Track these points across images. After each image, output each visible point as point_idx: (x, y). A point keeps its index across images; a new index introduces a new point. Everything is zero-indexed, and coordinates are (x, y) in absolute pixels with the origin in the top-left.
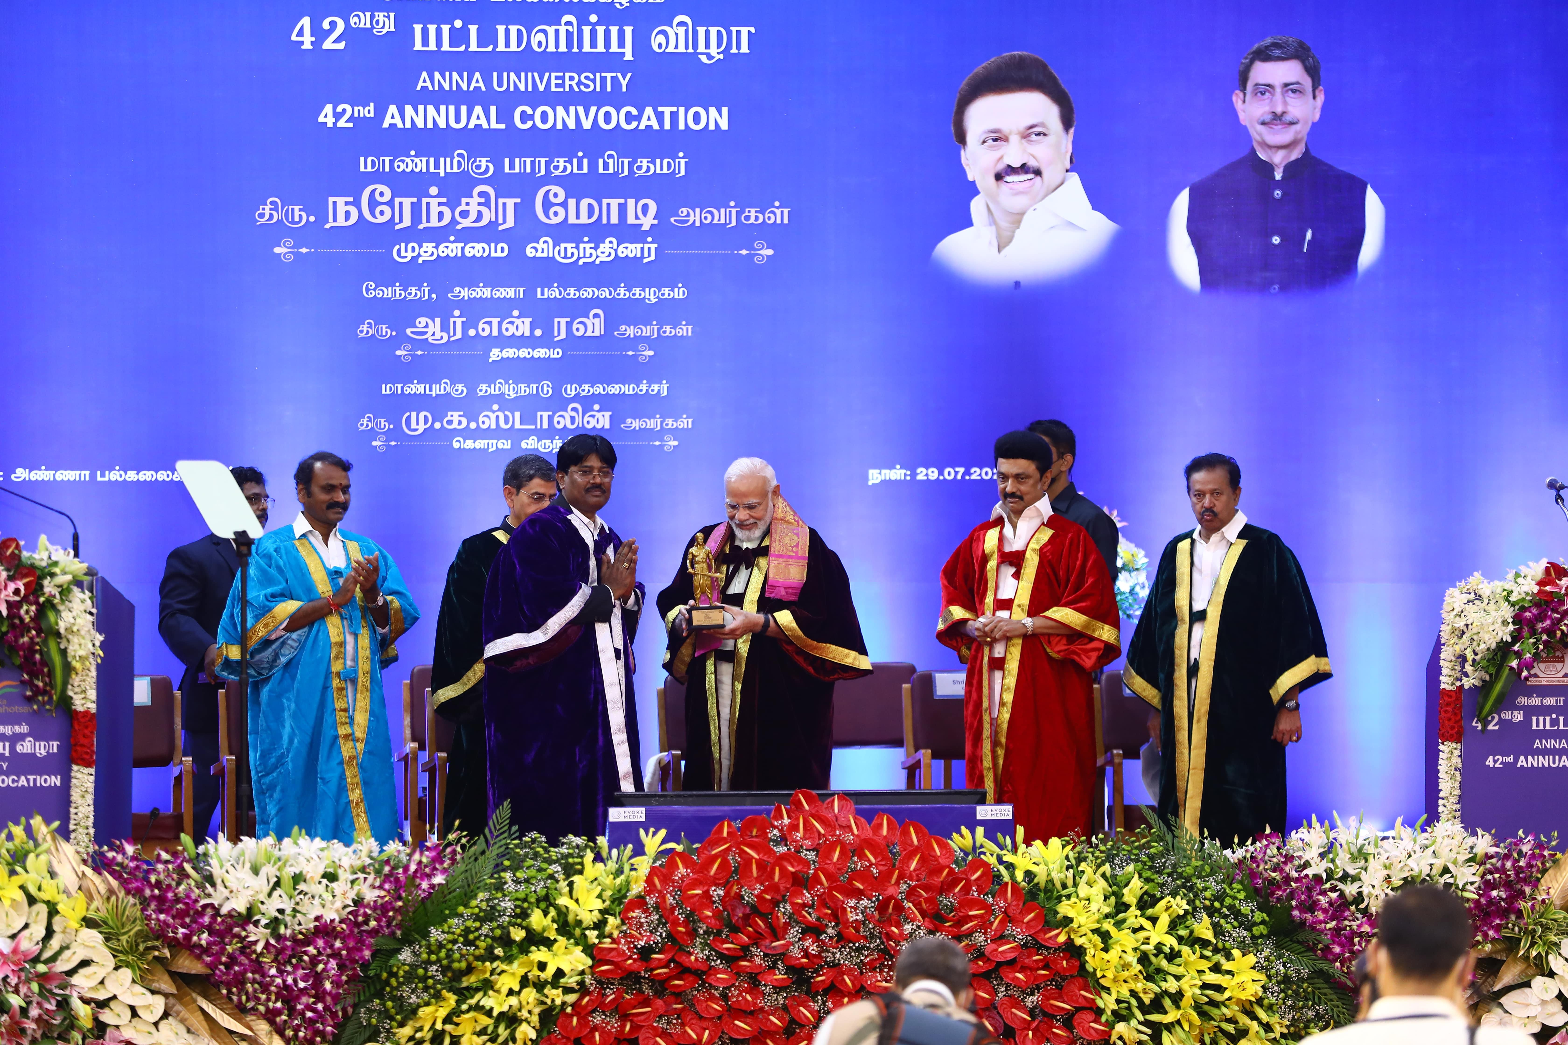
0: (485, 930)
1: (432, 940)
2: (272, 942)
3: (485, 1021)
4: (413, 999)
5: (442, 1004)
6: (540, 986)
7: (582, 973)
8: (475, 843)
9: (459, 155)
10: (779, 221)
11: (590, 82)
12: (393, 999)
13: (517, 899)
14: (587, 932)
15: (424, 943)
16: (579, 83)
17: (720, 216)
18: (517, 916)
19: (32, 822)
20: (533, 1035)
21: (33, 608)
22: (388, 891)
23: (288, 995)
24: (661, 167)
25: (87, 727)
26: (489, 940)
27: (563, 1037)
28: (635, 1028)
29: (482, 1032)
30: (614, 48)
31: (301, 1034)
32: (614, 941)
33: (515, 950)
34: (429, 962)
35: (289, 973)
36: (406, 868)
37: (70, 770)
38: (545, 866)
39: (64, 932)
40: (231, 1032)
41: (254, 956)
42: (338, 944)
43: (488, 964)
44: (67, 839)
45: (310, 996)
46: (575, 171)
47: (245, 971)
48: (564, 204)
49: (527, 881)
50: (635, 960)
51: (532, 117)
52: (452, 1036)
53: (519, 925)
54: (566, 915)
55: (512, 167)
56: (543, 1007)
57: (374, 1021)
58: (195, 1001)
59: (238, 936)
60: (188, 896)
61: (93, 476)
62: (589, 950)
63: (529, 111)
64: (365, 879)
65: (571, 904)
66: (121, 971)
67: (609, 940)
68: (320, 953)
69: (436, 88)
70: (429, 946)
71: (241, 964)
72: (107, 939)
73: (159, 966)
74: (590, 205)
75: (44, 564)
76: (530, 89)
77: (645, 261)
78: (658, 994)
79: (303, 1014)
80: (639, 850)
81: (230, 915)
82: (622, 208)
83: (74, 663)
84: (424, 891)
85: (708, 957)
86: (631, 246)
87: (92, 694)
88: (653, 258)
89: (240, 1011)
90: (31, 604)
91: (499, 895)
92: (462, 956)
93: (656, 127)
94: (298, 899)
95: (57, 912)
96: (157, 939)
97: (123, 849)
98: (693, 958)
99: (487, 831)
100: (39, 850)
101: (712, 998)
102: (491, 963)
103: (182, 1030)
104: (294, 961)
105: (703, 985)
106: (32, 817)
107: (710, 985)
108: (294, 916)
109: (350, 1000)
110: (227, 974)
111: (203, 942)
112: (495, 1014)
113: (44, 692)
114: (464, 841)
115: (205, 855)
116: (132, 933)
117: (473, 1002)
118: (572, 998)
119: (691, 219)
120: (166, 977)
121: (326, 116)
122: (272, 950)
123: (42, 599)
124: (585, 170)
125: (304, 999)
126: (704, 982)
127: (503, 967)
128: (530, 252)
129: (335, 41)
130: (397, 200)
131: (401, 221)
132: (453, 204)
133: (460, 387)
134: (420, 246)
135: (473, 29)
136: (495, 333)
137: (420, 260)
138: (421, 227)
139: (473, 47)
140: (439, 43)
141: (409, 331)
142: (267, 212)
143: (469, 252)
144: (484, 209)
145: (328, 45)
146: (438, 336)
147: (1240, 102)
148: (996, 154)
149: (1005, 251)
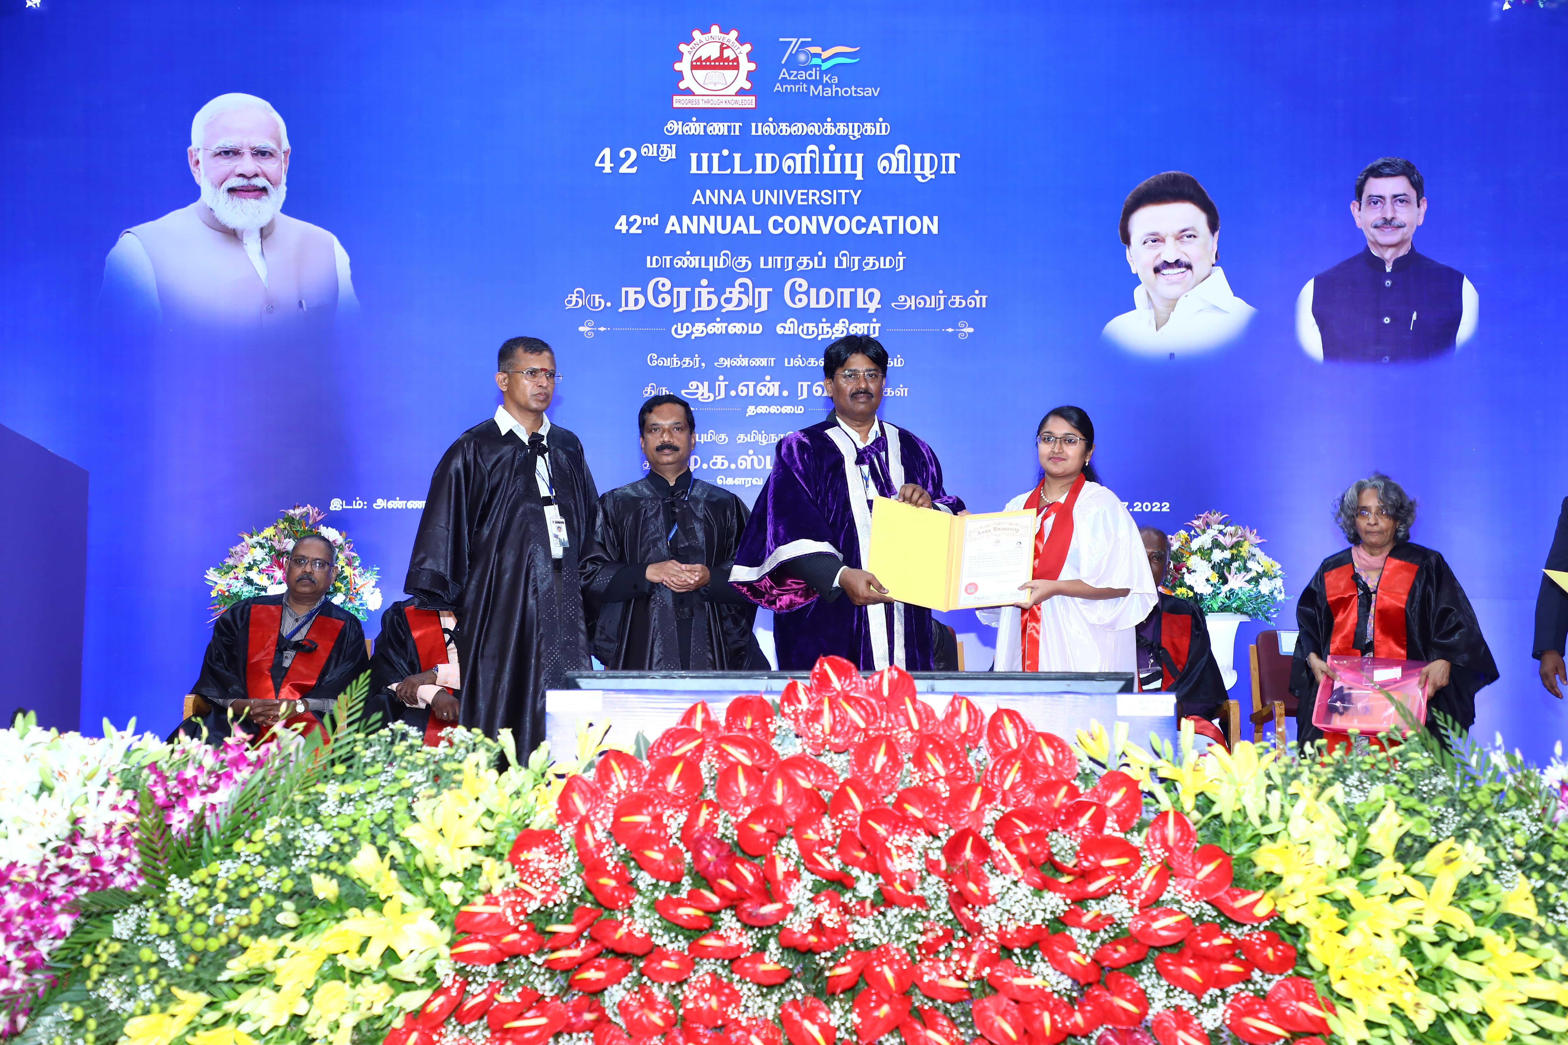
9: (725, 255)
10: (978, 306)
11: (828, 197)
16: (820, 198)
17: (930, 302)
24: (885, 263)
30: (848, 170)
46: (816, 266)
48: (807, 293)
51: (782, 225)
55: (766, 263)
63: (780, 220)
69: (708, 203)
74: (827, 294)
76: (781, 203)
82: (853, 296)
86: (860, 326)
93: (881, 232)
119: (908, 304)
121: (621, 225)
124: (824, 266)
128: (779, 330)
129: (629, 167)
130: (676, 290)
131: (678, 306)
132: (719, 293)
133: (723, 436)
134: (693, 326)
135: (737, 156)
136: (751, 394)
137: (693, 337)
138: (694, 310)
139: (737, 170)
140: (710, 167)
141: (683, 392)
142: (574, 300)
143: (731, 330)
144: (743, 297)
145: (624, 169)
146: (706, 396)
147: (1356, 210)
148: (1155, 252)
149: (1162, 330)
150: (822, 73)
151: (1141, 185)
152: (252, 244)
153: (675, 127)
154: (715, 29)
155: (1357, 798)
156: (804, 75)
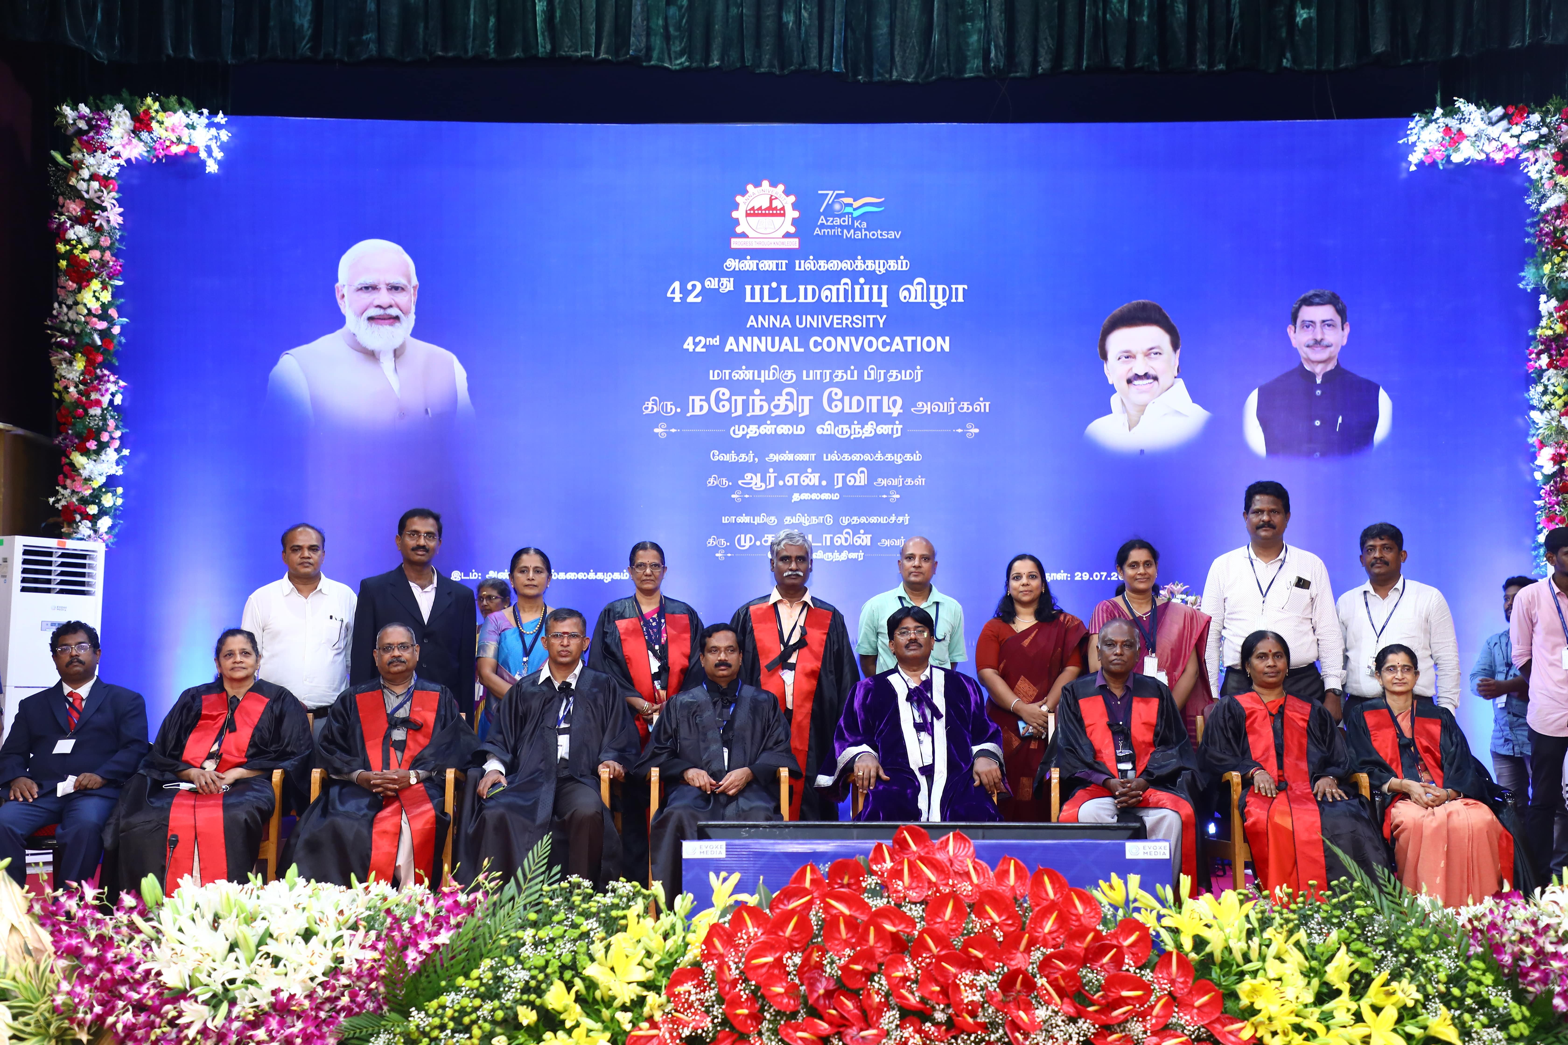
9: (774, 369)
10: (982, 411)
11: (859, 321)
16: (852, 322)
17: (943, 408)
24: (905, 376)
46: (849, 378)
48: (842, 400)
51: (821, 344)
55: (808, 376)
63: (819, 340)
69: (760, 326)
74: (859, 401)
76: (820, 326)
77: (894, 436)
82: (880, 403)
86: (885, 427)
88: (899, 435)
93: (902, 350)
119: (925, 409)
124: (856, 378)
128: (819, 431)
129: (696, 297)
130: (733, 398)
131: (736, 411)
132: (769, 400)
133: (773, 518)
134: (748, 428)
135: (784, 288)
136: (796, 483)
137: (748, 437)
138: (748, 415)
139: (784, 300)
140: (762, 297)
141: (740, 482)
142: (650, 406)
143: (779, 431)
144: (789, 403)
145: (691, 299)
146: (759, 486)
147: (1292, 333)
148: (1128, 367)
149: (1133, 430)
150: (853, 219)
151: (1116, 311)
152: (387, 362)
153: (732, 264)
154: (765, 183)
155: (1316, 939)
156: (838, 221)
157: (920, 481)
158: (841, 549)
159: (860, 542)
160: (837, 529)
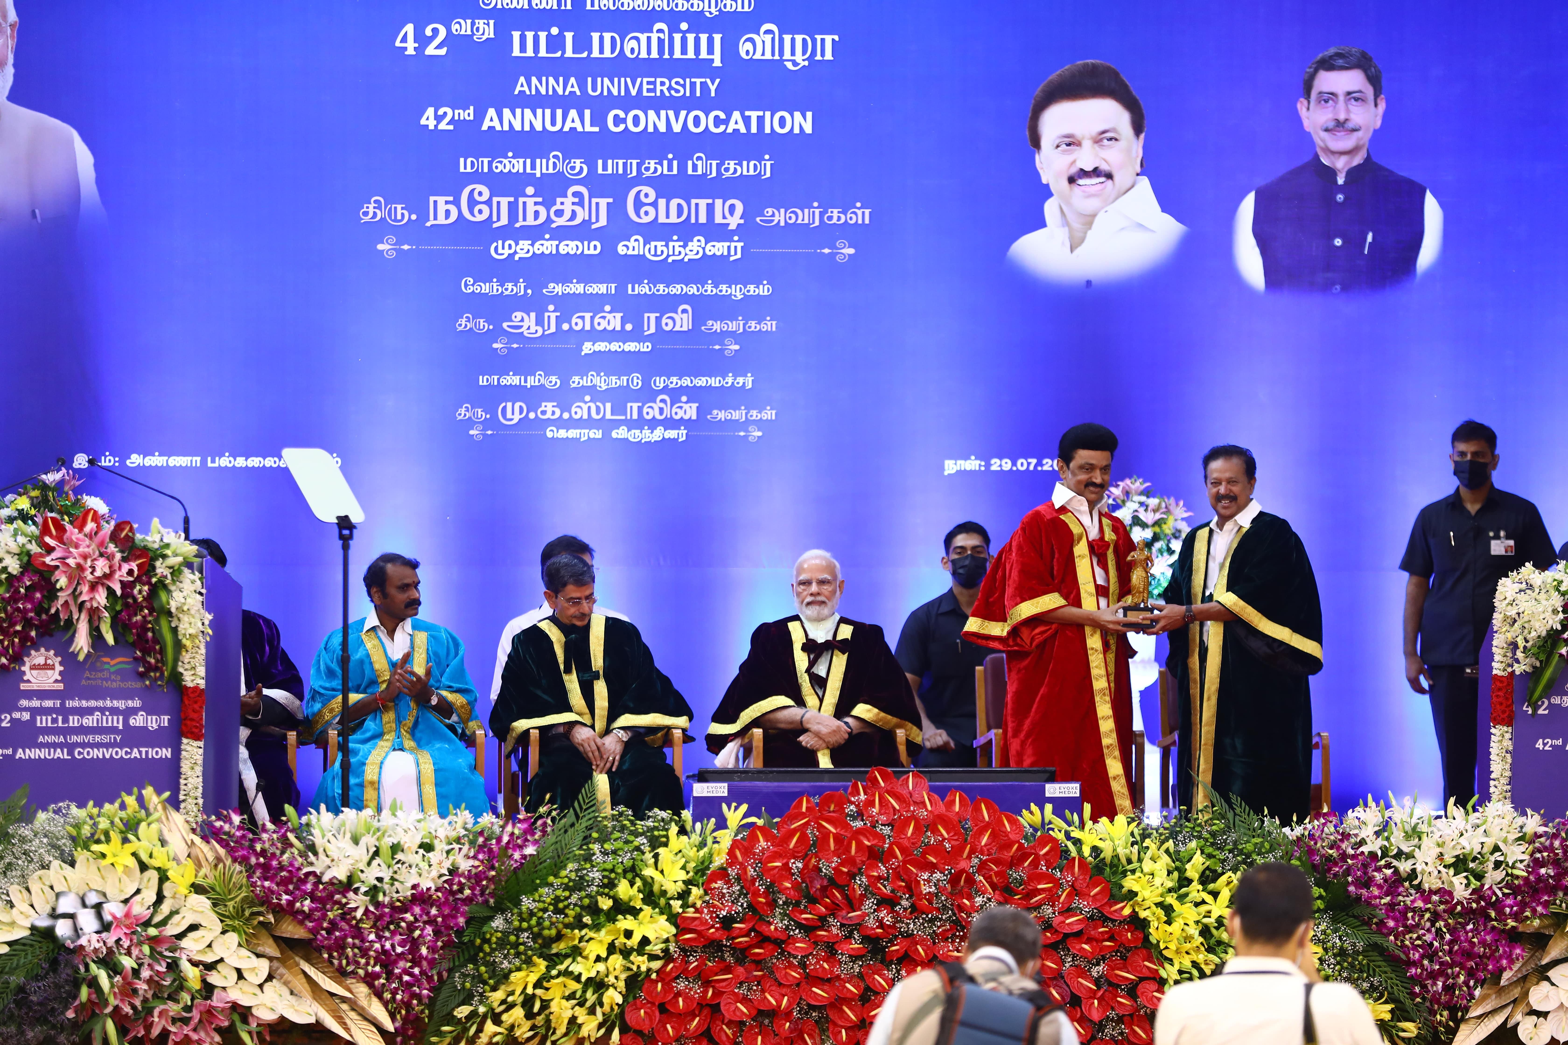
0: (574, 899)
1: (524, 908)
2: (372, 908)
3: (574, 986)
4: (506, 964)
5: (532, 969)
6: (626, 953)
7: (667, 941)
8: (564, 816)
9: (555, 157)
10: (860, 222)
11: (681, 87)
12: (487, 964)
13: (605, 870)
14: (672, 902)
15: (516, 911)
16: (670, 88)
17: (803, 217)
18: (604, 886)
19: (144, 792)
20: (619, 1000)
21: (146, 588)
22: (482, 862)
23: (387, 960)
24: (748, 169)
25: (196, 702)
26: (578, 909)
27: (648, 1002)
28: (717, 994)
29: (571, 997)
31: (399, 997)
32: (697, 911)
33: (602, 919)
34: (520, 930)
35: (387, 939)
36: (499, 840)
37: (180, 743)
38: (631, 838)
39: (174, 897)
40: (332, 995)
41: (354, 922)
42: (434, 911)
43: (576, 931)
44: (177, 809)
45: (407, 961)
46: (665, 172)
47: (346, 936)
48: (654, 204)
49: (614, 852)
50: (717, 929)
51: (624, 121)
52: (542, 1001)
53: (607, 895)
54: (651, 885)
55: (605, 168)
56: (629, 973)
57: (468, 985)
58: (298, 965)
59: (339, 902)
60: (291, 864)
61: (204, 462)
62: (673, 919)
63: (622, 115)
64: (460, 849)
65: (657, 875)
66: (227, 935)
67: (692, 910)
68: (416, 920)
69: (533, 92)
70: (520, 914)
71: (341, 930)
72: (215, 905)
73: (264, 931)
74: (679, 205)
75: (156, 546)
76: (623, 94)
77: (732, 259)
78: (739, 961)
79: (400, 978)
80: (722, 824)
81: (331, 883)
82: (710, 208)
83: (184, 641)
84: (516, 861)
85: (787, 926)
86: (719, 245)
87: (202, 671)
88: (739, 256)
89: (341, 974)
90: (144, 584)
91: (588, 866)
92: (552, 923)
93: (743, 130)
94: (396, 868)
95: (168, 879)
96: (262, 905)
97: (230, 819)
98: (772, 927)
99: (576, 804)
100: (150, 819)
101: (791, 966)
102: (580, 930)
103: (285, 992)
104: (392, 927)
105: (782, 954)
106: (144, 788)
107: (789, 953)
108: (392, 885)
109: (446, 965)
110: (328, 939)
111: (306, 909)
112: (583, 979)
113: (156, 669)
114: (554, 813)
115: (308, 825)
116: (238, 899)
117: (562, 967)
118: (656, 965)
119: (776, 219)
120: (271, 941)
121: (428, 119)
122: (372, 916)
123: (154, 580)
124: (675, 172)
125: (402, 964)
126: (783, 951)
127: (591, 934)
128: (621, 250)
129: (438, 47)
130: (495, 200)
131: (499, 219)
132: (548, 204)
133: (554, 379)
134: (517, 244)
135: (569, 36)
136: (588, 327)
137: (517, 258)
138: (517, 225)
139: (569, 53)
140: (536, 49)
141: (505, 325)
142: (371, 211)
143: (563, 250)
144: (578, 209)
145: (430, 51)
146: (533, 330)
147: (1304, 110)
148: (1069, 158)
149: (1078, 251)
151: (1053, 76)
157: (769, 325)
158: (653, 424)
159: (681, 414)
160: (647, 394)
